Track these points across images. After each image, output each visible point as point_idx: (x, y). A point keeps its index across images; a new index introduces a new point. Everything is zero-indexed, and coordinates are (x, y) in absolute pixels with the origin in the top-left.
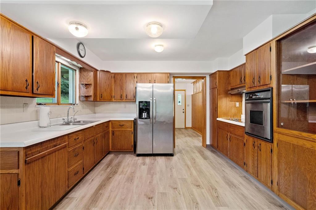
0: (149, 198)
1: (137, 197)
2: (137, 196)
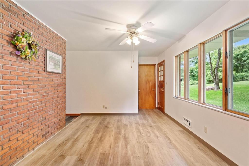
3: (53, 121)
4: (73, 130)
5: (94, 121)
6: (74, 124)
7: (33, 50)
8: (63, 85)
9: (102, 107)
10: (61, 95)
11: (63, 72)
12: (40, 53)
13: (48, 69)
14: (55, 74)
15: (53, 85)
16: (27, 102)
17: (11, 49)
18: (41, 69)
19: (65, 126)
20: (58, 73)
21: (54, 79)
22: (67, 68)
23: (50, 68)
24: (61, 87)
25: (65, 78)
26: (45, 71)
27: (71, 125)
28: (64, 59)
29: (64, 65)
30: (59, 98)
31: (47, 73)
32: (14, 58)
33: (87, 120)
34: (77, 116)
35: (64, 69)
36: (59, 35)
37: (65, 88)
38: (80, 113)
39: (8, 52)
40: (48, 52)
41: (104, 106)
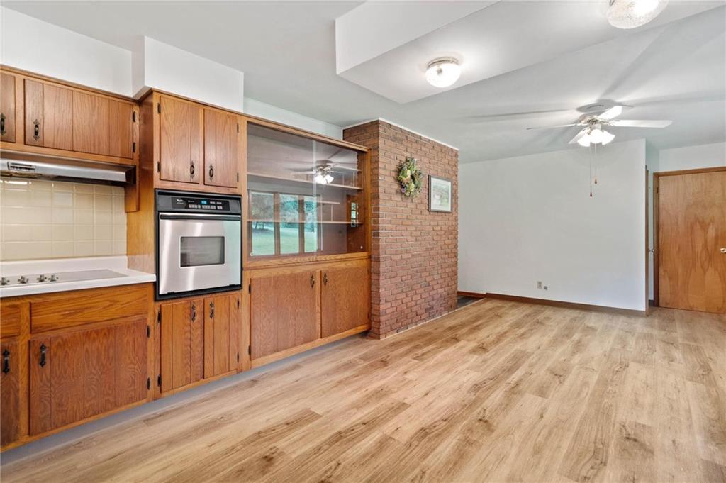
0: (486, 421)
1: (512, 434)
2: (512, 436)
3: (440, 291)
4: (471, 316)
5: (514, 311)
6: (472, 309)
7: (417, 182)
8: (453, 232)
9: (536, 285)
10: (449, 251)
11: (454, 209)
12: (423, 184)
13: (433, 208)
14: (441, 214)
15: (438, 233)
16: (410, 256)
17: (396, 186)
18: (424, 207)
19: (457, 308)
20: (445, 212)
21: (441, 223)
22: (460, 201)
23: (436, 204)
24: (450, 236)
25: (456, 221)
26: (429, 210)
27: (468, 309)
28: (454, 185)
29: (454, 196)
30: (447, 256)
31: (431, 213)
32: (398, 198)
33: (500, 307)
34: (480, 299)
35: (454, 204)
36: (447, 145)
37: (456, 239)
38: (485, 293)
39: (394, 191)
40: (433, 180)
41: (540, 284)
